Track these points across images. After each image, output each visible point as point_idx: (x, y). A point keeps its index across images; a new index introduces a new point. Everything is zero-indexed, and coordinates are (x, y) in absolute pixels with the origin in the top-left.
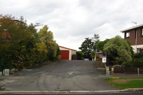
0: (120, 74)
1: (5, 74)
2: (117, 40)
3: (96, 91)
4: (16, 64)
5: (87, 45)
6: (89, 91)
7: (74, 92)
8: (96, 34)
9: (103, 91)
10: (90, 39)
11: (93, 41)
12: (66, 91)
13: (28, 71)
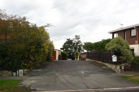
0: (129, 72)
1: (19, 75)
2: (120, 40)
3: (127, 88)
4: (25, 64)
5: (68, 45)
6: (121, 88)
7: (107, 89)
8: (77, 35)
9: (133, 88)
10: (71, 40)
11: (74, 42)
12: (100, 89)
13: (39, 71)
